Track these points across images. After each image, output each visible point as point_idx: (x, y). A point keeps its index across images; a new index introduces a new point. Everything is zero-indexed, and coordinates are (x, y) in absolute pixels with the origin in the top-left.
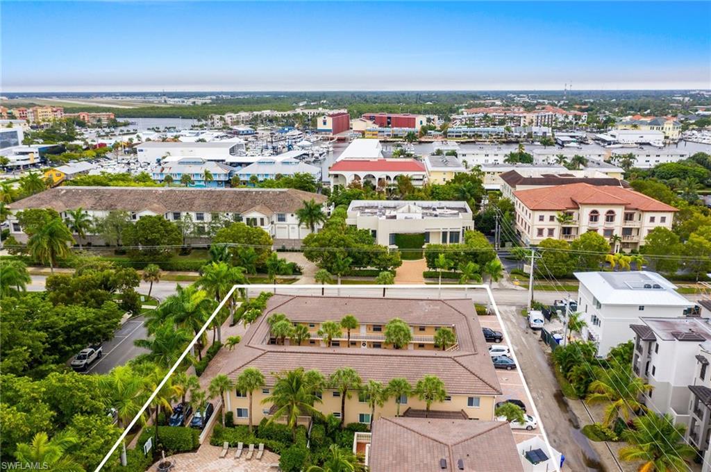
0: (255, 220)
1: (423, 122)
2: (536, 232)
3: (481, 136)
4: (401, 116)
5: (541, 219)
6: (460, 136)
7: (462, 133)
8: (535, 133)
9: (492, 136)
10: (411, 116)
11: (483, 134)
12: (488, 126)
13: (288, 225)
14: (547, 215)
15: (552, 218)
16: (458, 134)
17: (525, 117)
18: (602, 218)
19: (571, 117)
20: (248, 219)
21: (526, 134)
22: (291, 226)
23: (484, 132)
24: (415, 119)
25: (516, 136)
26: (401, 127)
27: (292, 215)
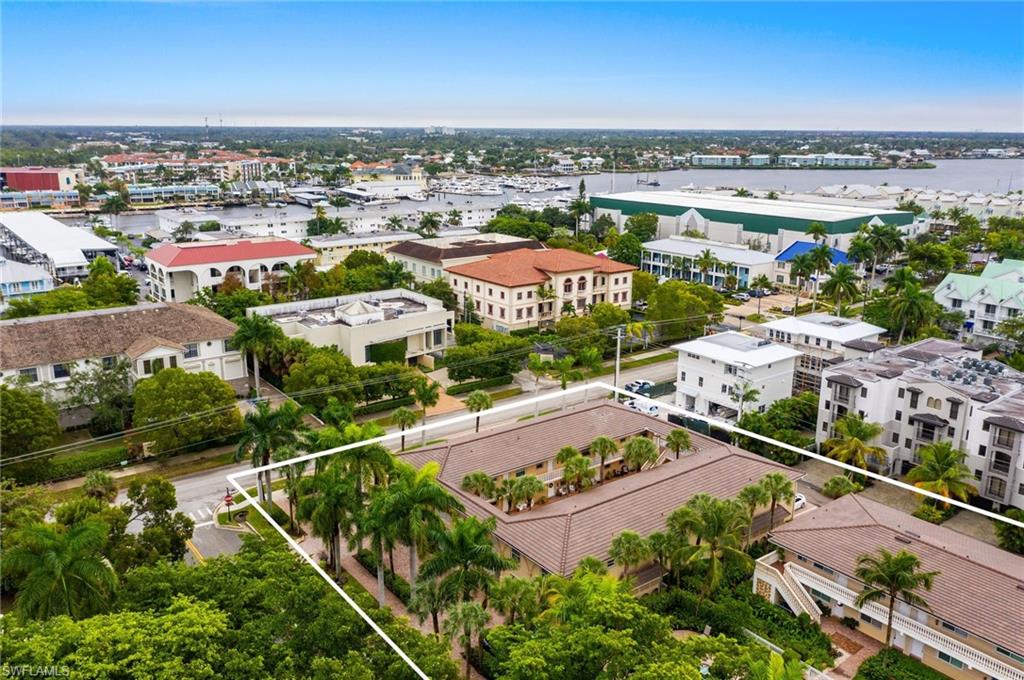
0: (159, 362)
1: (71, 181)
2: (515, 314)
3: (183, 198)
4: (25, 170)
5: (520, 297)
6: (151, 200)
7: (154, 196)
8: (262, 190)
9: (200, 197)
10: (50, 170)
11: (186, 195)
12: (171, 184)
13: (203, 361)
14: (524, 291)
15: (530, 295)
16: (146, 197)
17: (226, 168)
18: (575, 287)
19: (274, 166)
20: (147, 363)
21: (250, 192)
22: (208, 362)
23: (187, 192)
24: (56, 174)
25: (237, 196)
26: (23, 189)
27: (209, 344)
